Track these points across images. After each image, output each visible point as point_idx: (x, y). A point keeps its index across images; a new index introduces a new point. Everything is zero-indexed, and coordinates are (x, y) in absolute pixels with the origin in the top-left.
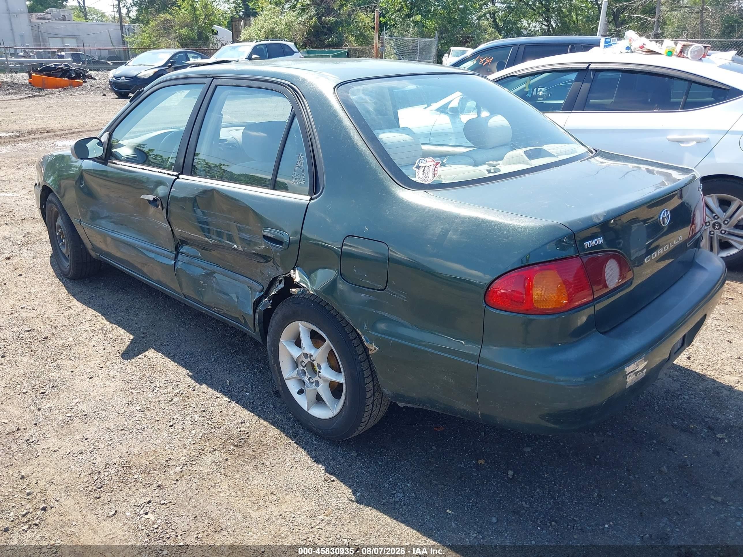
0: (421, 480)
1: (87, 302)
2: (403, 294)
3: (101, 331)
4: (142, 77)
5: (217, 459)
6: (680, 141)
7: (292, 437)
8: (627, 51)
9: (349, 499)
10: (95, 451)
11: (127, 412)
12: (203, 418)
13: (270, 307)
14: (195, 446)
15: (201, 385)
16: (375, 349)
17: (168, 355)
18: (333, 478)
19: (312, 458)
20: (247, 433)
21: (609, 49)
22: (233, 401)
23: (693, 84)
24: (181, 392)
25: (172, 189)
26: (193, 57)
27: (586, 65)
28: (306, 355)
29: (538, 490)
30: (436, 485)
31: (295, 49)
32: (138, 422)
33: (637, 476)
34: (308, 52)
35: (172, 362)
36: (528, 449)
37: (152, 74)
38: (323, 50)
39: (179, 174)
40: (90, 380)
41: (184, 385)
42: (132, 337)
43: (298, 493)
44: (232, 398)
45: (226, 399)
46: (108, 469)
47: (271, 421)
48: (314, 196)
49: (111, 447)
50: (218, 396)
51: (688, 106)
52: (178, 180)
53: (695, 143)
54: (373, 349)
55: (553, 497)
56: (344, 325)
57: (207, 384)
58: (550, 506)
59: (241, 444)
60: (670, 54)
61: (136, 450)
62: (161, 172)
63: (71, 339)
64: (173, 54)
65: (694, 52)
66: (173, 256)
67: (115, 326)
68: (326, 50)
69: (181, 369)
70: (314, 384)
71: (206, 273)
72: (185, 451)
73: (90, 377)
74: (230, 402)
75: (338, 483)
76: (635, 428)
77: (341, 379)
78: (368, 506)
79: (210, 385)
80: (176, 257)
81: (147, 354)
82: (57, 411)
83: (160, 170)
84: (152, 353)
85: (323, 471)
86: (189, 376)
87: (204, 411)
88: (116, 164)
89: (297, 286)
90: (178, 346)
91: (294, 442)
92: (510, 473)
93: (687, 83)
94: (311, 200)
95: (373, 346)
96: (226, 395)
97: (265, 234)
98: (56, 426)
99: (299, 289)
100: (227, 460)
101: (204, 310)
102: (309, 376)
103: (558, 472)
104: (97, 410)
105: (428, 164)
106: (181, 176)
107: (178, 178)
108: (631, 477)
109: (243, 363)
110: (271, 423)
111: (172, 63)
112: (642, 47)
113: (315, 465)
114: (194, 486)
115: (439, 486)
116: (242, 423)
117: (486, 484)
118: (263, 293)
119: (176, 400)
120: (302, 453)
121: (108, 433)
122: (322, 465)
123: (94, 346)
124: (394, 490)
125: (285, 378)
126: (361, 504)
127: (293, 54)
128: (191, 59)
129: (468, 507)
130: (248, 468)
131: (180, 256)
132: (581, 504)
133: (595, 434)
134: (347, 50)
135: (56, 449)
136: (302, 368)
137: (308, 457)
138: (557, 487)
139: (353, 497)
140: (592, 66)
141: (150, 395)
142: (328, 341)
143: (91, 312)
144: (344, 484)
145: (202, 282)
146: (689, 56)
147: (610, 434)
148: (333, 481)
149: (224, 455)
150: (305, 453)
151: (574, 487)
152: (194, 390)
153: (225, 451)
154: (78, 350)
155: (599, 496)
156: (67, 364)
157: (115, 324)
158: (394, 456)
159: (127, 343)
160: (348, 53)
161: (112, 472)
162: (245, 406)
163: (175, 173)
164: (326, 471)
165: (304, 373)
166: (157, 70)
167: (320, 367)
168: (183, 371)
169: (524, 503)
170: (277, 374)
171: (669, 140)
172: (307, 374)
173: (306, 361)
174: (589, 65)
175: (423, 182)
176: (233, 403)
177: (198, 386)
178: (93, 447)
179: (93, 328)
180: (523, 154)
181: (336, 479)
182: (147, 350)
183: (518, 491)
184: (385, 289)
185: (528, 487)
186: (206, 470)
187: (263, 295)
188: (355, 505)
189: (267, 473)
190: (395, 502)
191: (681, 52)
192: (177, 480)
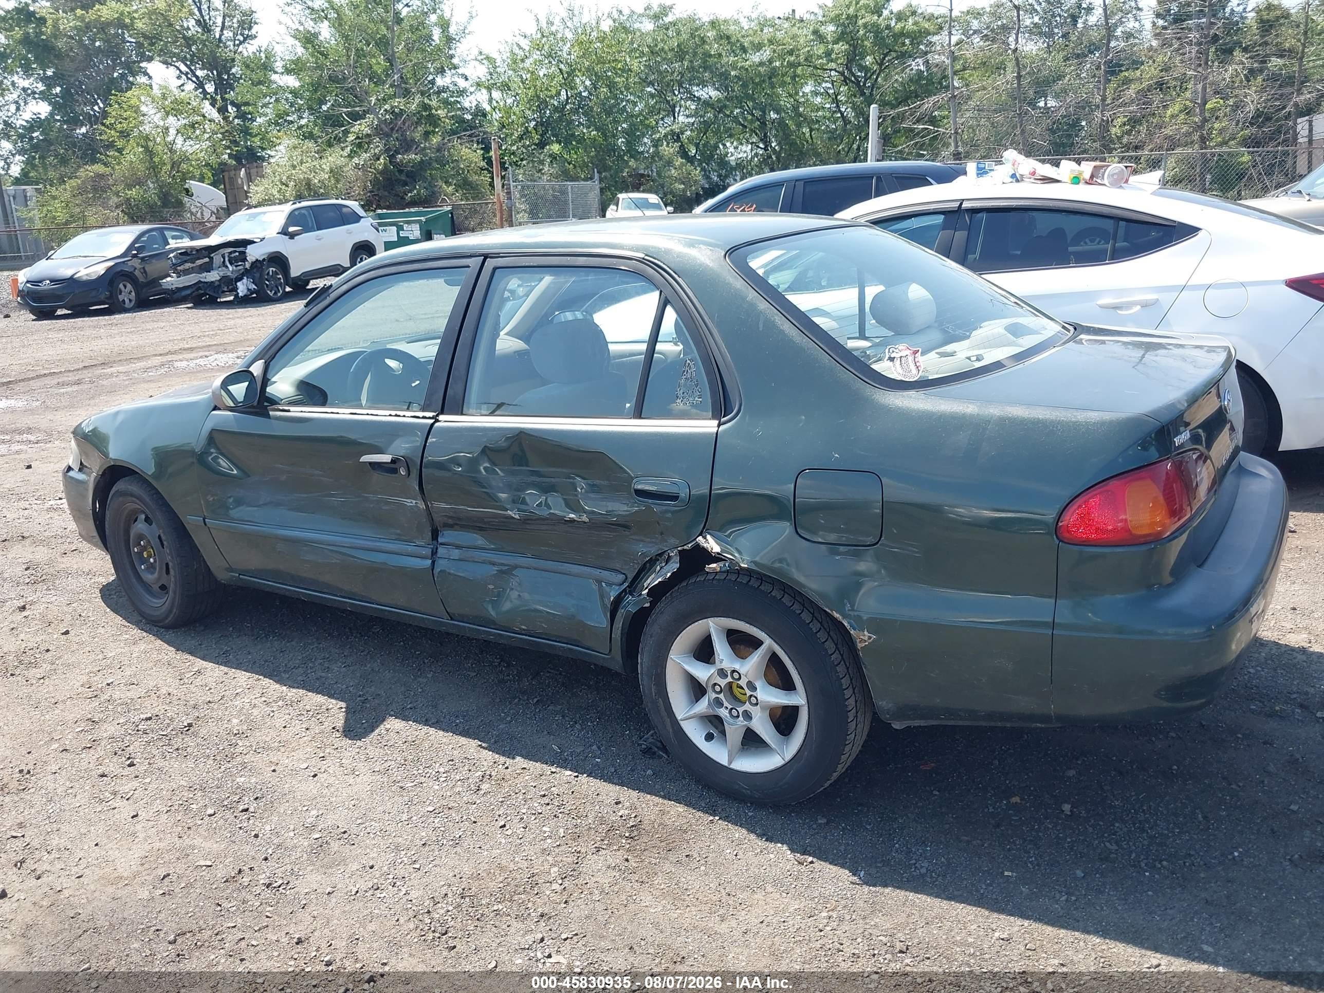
0: (943, 839)
1: (222, 659)
2: (912, 545)
3: (280, 703)
4: (85, 278)
5: (611, 862)
6: (1116, 307)
7: (711, 810)
8: (1011, 180)
9: (852, 883)
10: (398, 883)
11: (415, 818)
12: (549, 807)
13: (647, 605)
14: (561, 848)
15: (514, 758)
16: (870, 638)
17: (427, 723)
18: (810, 859)
19: (760, 836)
20: (635, 817)
21: (985, 179)
22: (583, 774)
23: (1121, 222)
24: (488, 773)
25: (430, 440)
26: (174, 238)
27: (957, 204)
28: (722, 673)
29: (1117, 825)
30: (968, 842)
31: (361, 212)
32: (442, 829)
33: (1241, 784)
34: (380, 217)
35: (441, 733)
36: (1071, 773)
37: (103, 272)
38: (407, 210)
39: (437, 415)
40: (315, 779)
41: (485, 763)
42: (343, 705)
43: (769, 888)
44: (578, 769)
45: (568, 773)
46: (439, 905)
47: (662, 793)
48: (723, 420)
49: (421, 873)
50: (554, 770)
51: (1117, 255)
52: (437, 424)
53: (1139, 307)
54: (866, 638)
55: (1143, 830)
56: (798, 612)
57: (522, 756)
58: (1146, 843)
59: (636, 833)
60: (1076, 180)
61: (467, 870)
62: (396, 415)
63: (235, 721)
64: (138, 233)
65: (1113, 175)
66: (427, 551)
67: (302, 692)
68: (412, 210)
69: (463, 740)
70: (741, 718)
71: (501, 572)
72: (550, 858)
73: (313, 774)
74: (577, 777)
75: (819, 865)
76: (1204, 723)
77: (799, 699)
78: (885, 885)
79: (526, 757)
80: (434, 553)
81: (388, 726)
82: (292, 834)
83: (393, 413)
84: (393, 724)
85: (789, 852)
86: (483, 748)
87: (544, 796)
88: (289, 411)
89: (717, 558)
90: (435, 707)
91: (717, 818)
92: (1067, 807)
93: (1112, 221)
94: (719, 426)
95: (866, 633)
96: (566, 768)
97: (639, 487)
98: (305, 855)
99: (721, 564)
100: (627, 860)
101: (494, 634)
102: (730, 707)
103: (1132, 796)
104: (359, 821)
105: (903, 354)
106: (441, 417)
107: (437, 421)
108: (1234, 786)
109: (563, 716)
110: (664, 797)
111: (138, 249)
112: (1034, 173)
113: (772, 845)
114: (600, 907)
115: (974, 842)
116: (617, 803)
117: (1039, 828)
118: (626, 585)
119: (485, 787)
120: (739, 833)
121: (403, 853)
122: (782, 844)
123: (285, 727)
124: (911, 859)
125: (679, 718)
126: (874, 886)
127: (358, 221)
128: (170, 241)
129: (1031, 862)
130: (667, 867)
131: (441, 551)
132: (1187, 832)
133: (1154, 739)
134: (449, 208)
135: (329, 889)
136: (714, 696)
137: (753, 836)
138: (1141, 817)
139: (855, 879)
140: (966, 205)
141: (437, 787)
142: (768, 642)
143: (242, 677)
144: (830, 863)
145: (491, 587)
146: (1106, 182)
147: (1174, 735)
148: (812, 862)
149: (618, 853)
150: (744, 831)
151: (1165, 812)
152: (507, 768)
153: (615, 848)
154: (259, 736)
155: (1205, 817)
156: (259, 761)
157: (298, 688)
158: (883, 813)
159: (342, 716)
160: (452, 214)
161: (450, 908)
162: (608, 779)
163: (431, 414)
164: (793, 850)
165: (718, 703)
166: (111, 263)
167: (752, 687)
168: (471, 745)
169: (1108, 844)
170: (664, 714)
171: (1101, 307)
172: (726, 704)
173: (723, 682)
174: (961, 204)
175: (907, 380)
176: (583, 778)
177: (509, 761)
178: (391, 876)
179: (264, 699)
180: (1003, 331)
181: (815, 860)
182: (384, 720)
183: (1091, 830)
184: (877, 543)
185: (1101, 823)
186: (605, 879)
187: (625, 590)
188: (866, 889)
189: (703, 868)
190: (923, 876)
191: (1092, 177)
192: (566, 902)
